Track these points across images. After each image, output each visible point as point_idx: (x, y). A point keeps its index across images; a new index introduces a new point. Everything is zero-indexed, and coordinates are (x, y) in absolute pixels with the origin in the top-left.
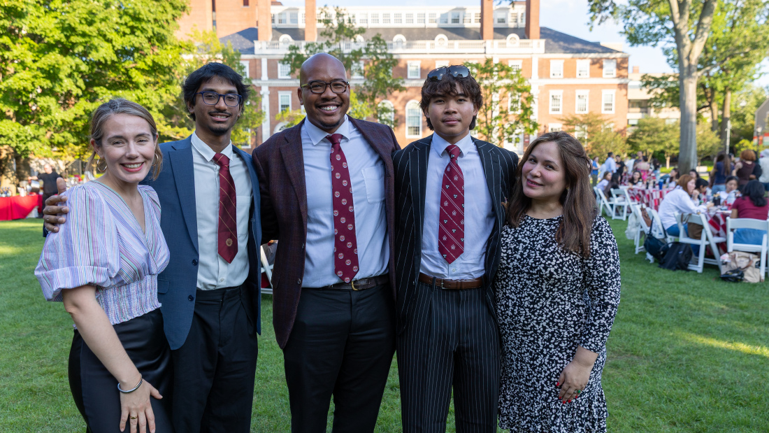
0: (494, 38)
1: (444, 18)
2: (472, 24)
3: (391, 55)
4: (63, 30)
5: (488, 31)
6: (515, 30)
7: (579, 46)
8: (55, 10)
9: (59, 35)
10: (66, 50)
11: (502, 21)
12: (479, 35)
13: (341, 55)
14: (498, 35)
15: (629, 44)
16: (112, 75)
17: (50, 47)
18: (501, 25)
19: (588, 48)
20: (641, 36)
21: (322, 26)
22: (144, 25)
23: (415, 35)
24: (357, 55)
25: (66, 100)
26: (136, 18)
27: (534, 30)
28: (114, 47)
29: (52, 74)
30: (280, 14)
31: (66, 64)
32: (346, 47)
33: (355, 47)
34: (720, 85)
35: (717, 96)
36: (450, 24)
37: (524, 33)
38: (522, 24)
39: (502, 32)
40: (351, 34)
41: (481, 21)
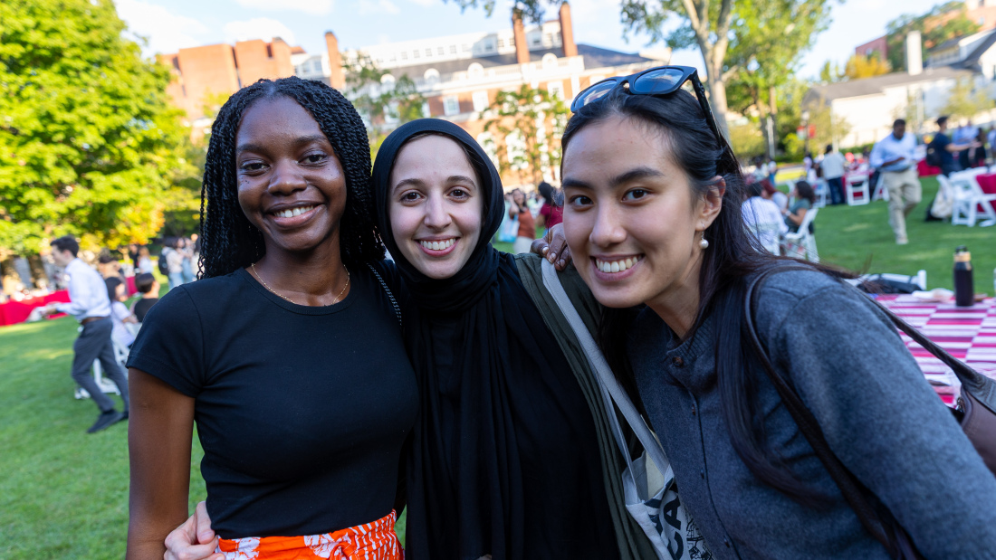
0: (531, 60)
1: (476, 47)
2: (506, 49)
3: (420, 93)
4: (41, 118)
5: (523, 55)
6: (553, 50)
7: (618, 59)
8: (28, 98)
9: (35, 125)
10: (46, 139)
11: (537, 42)
12: (514, 60)
13: (370, 100)
14: (535, 57)
15: (669, 49)
16: (106, 159)
17: (29, 139)
18: (537, 47)
19: (627, 59)
20: (679, 40)
21: (344, 71)
22: (125, 102)
23: (448, 69)
24: (386, 98)
25: (58, 190)
26: (115, 95)
27: (570, 48)
28: (99, 130)
29: (38, 166)
30: (303, 64)
31: (49, 154)
32: (374, 92)
33: (385, 90)
34: (761, 82)
35: (761, 93)
36: (484, 52)
37: (561, 52)
38: (558, 44)
39: (538, 53)
40: (377, 76)
41: (516, 45)
